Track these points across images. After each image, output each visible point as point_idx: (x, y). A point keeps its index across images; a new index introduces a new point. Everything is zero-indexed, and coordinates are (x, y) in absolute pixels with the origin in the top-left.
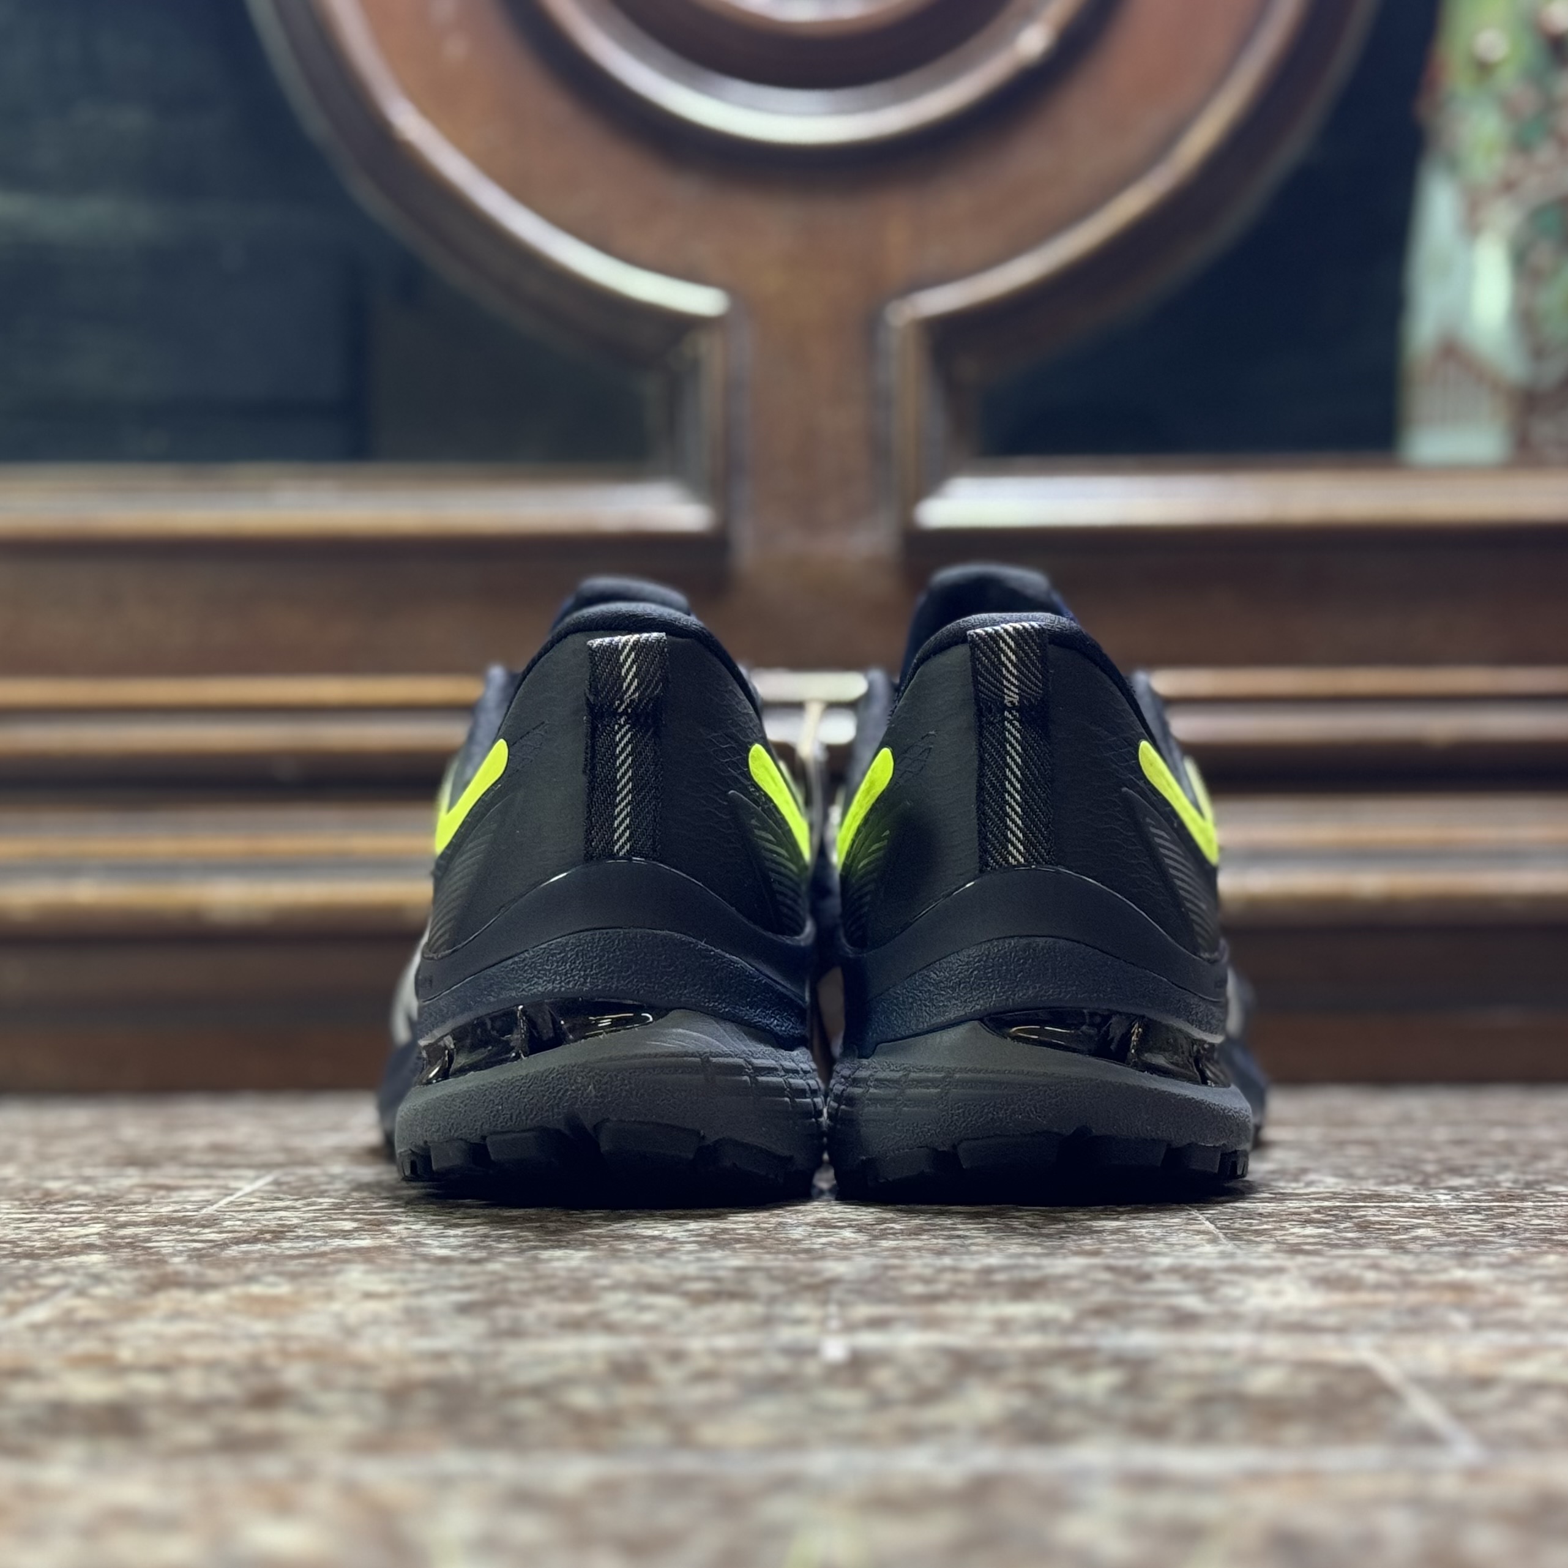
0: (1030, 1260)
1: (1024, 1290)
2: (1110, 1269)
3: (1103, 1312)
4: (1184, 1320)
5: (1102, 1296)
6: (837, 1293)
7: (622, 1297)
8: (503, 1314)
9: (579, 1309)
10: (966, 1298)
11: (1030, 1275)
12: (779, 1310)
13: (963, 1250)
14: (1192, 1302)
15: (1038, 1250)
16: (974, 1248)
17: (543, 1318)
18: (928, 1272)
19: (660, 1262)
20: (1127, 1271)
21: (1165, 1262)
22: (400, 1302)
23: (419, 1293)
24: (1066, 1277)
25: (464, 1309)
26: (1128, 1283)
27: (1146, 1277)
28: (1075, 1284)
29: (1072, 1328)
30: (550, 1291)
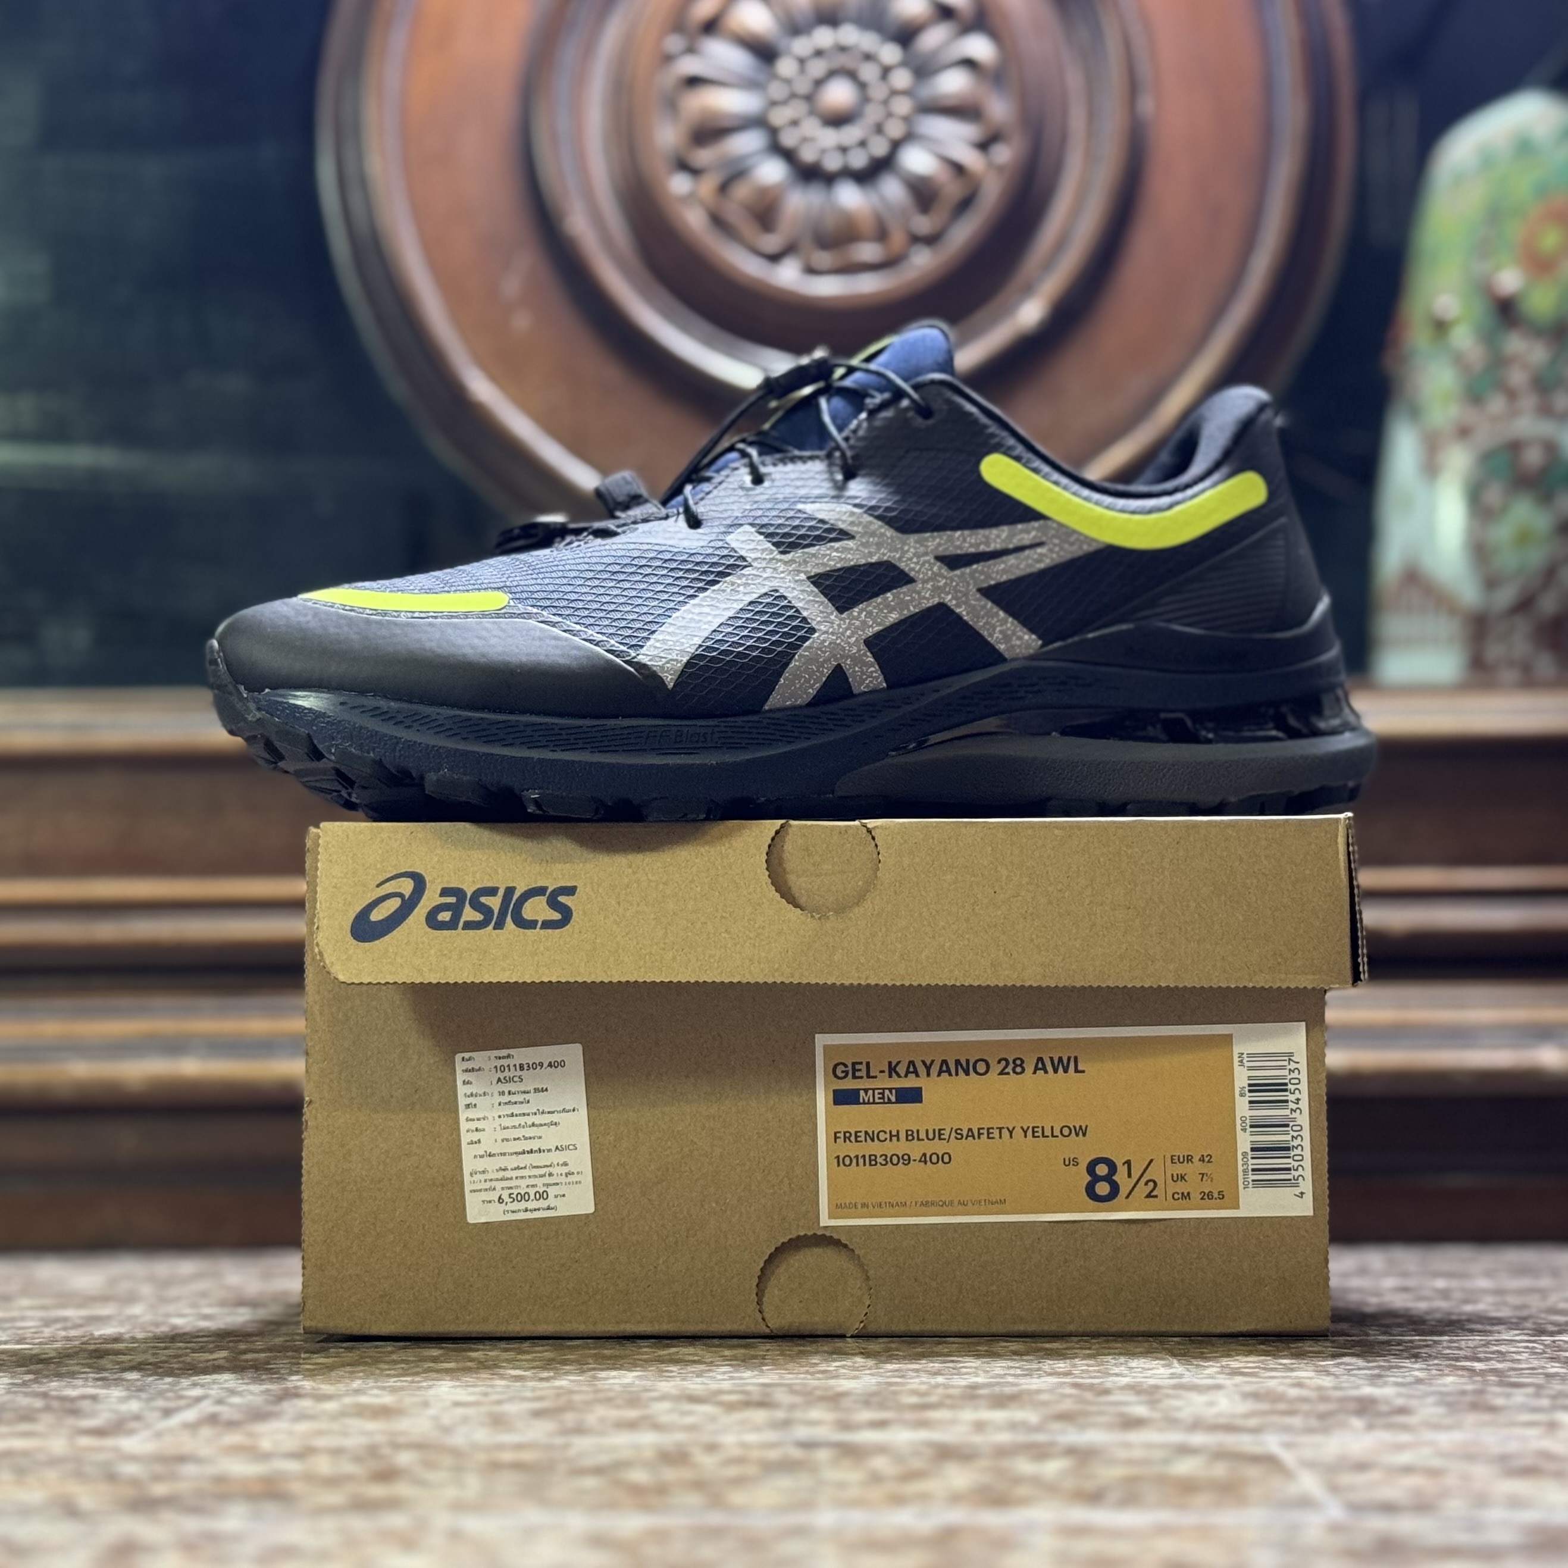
0: (1010, 1379)
1: (1001, 1401)
2: (1076, 1386)
3: (1065, 1417)
4: (1132, 1423)
5: (1067, 1405)
6: (846, 1402)
7: (666, 1405)
8: (570, 1418)
9: (632, 1414)
10: (952, 1407)
11: (1008, 1390)
12: (798, 1415)
13: (955, 1371)
14: (1140, 1410)
15: (1019, 1372)
16: (964, 1370)
17: (602, 1420)
18: (924, 1387)
19: (699, 1380)
20: (1091, 1388)
21: (1124, 1381)
22: (483, 1409)
23: (499, 1402)
24: (1038, 1392)
25: (538, 1414)
26: (1089, 1396)
27: (1107, 1392)
28: (1045, 1397)
29: (1037, 1429)
30: (609, 1401)
